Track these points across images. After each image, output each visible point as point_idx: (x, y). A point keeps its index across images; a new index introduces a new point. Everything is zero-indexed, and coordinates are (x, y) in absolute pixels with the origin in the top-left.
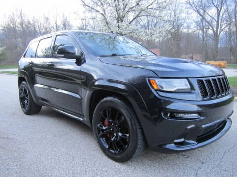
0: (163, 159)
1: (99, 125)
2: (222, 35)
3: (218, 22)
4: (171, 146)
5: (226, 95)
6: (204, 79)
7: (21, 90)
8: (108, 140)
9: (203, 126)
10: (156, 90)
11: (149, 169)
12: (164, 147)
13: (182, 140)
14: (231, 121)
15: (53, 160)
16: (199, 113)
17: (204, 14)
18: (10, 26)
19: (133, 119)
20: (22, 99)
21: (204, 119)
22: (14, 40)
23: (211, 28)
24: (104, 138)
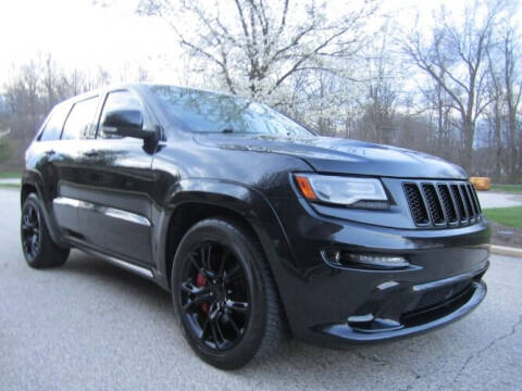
0: (328, 365)
1: (184, 285)
2: (479, 120)
3: (471, 94)
4: (340, 330)
5: (470, 224)
6: (418, 182)
7: (25, 212)
8: (203, 319)
9: (416, 288)
10: (309, 201)
11: (293, 385)
12: (325, 330)
13: (369, 318)
14: (485, 288)
15: (74, 361)
16: (406, 255)
17: (442, 76)
18: (23, 88)
19: (257, 265)
20: (26, 234)
21: (418, 271)
22: (30, 117)
23: (458, 107)
24: (195, 315)
